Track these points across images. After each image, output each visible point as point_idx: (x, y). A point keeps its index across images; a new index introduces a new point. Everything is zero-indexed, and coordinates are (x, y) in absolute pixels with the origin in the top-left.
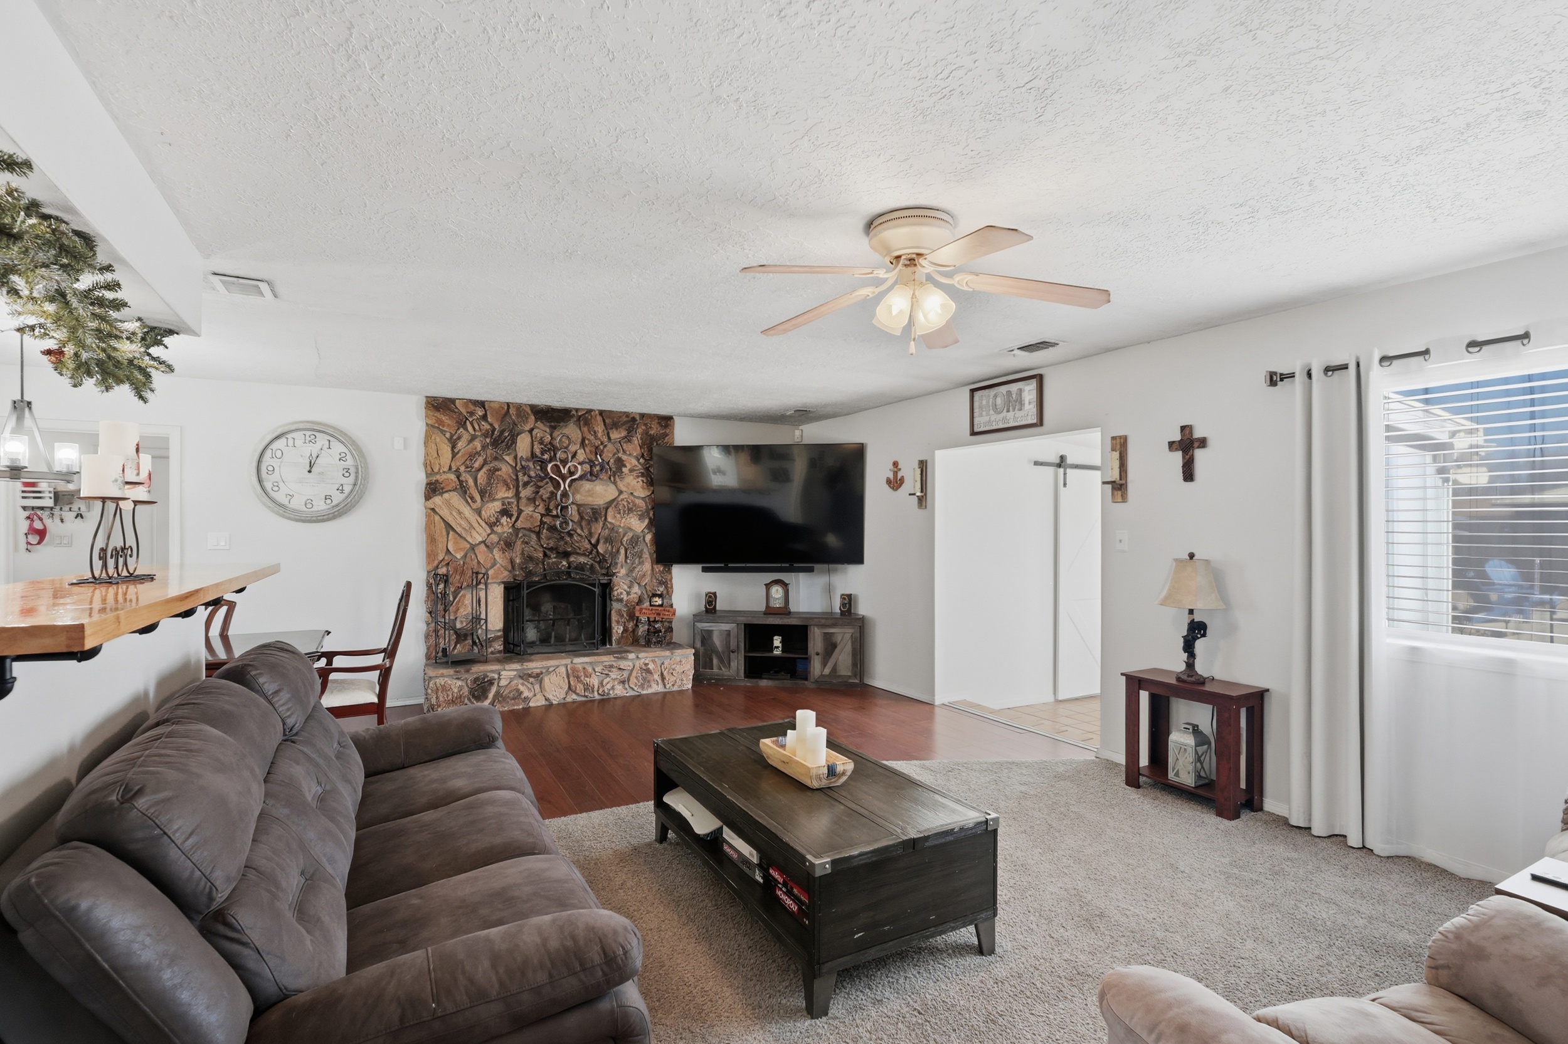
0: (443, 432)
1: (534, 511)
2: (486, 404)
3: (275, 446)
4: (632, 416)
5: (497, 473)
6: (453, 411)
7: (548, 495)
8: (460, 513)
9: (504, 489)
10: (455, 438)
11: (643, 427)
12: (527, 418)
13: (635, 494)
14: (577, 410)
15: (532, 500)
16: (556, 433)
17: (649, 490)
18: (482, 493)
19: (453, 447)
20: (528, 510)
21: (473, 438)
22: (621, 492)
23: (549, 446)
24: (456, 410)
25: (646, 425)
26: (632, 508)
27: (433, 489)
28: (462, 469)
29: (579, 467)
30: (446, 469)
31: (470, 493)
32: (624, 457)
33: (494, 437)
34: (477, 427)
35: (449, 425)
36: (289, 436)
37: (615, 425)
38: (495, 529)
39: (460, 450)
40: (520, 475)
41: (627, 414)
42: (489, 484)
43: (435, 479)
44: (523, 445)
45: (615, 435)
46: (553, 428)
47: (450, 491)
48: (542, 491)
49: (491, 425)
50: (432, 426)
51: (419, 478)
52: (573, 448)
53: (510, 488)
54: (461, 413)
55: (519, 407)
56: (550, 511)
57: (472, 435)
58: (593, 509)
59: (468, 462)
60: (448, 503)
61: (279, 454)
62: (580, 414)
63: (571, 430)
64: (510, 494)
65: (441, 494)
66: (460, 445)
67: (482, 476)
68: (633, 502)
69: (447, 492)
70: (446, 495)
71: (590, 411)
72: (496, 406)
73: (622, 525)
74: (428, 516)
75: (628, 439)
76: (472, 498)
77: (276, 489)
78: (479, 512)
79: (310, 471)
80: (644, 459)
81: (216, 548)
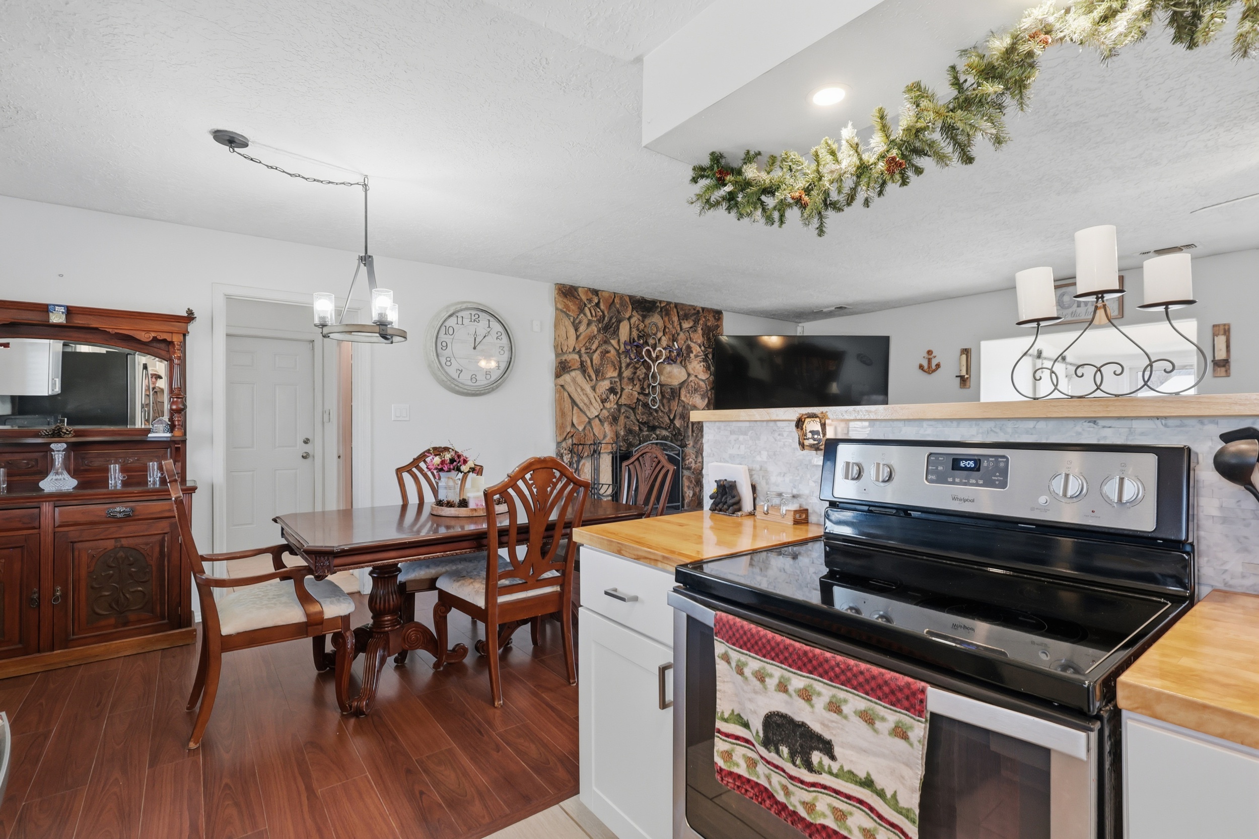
0: (568, 315)
1: (632, 390)
2: (599, 293)
3: (447, 324)
4: (697, 309)
5: (607, 355)
6: (576, 298)
7: (643, 376)
8: (582, 390)
9: (612, 369)
10: (577, 322)
11: (704, 319)
12: (627, 307)
13: (700, 377)
14: (661, 302)
15: (631, 380)
16: (647, 321)
17: (707, 373)
18: (597, 372)
19: (576, 330)
20: (628, 389)
21: (589, 324)
22: (689, 375)
23: (643, 333)
24: (578, 297)
25: (705, 317)
26: (697, 389)
27: (562, 368)
28: (583, 350)
29: (664, 351)
30: (571, 350)
31: (588, 373)
32: (692, 345)
33: (605, 322)
34: (594, 314)
35: (573, 310)
36: (460, 314)
37: (686, 317)
38: (606, 404)
39: (580, 334)
40: (623, 356)
41: (694, 308)
42: (601, 364)
43: (564, 359)
44: (624, 331)
45: (686, 325)
46: (644, 317)
47: (574, 369)
48: (639, 372)
49: (603, 312)
50: (561, 310)
51: (549, 359)
52: (660, 334)
53: (616, 369)
54: (581, 300)
55: (622, 297)
56: (645, 390)
57: (589, 320)
58: (671, 389)
59: (587, 344)
60: (574, 380)
61: (451, 331)
62: (662, 305)
63: (656, 319)
64: (615, 374)
65: (568, 372)
66: (582, 328)
67: (596, 357)
68: (698, 383)
69: (572, 370)
70: (573, 374)
71: (669, 303)
72: (606, 295)
73: (690, 403)
74: (557, 391)
75: (693, 328)
76: (590, 376)
77: (448, 363)
78: (594, 388)
79: (475, 348)
80: (704, 347)
81: (399, 419)
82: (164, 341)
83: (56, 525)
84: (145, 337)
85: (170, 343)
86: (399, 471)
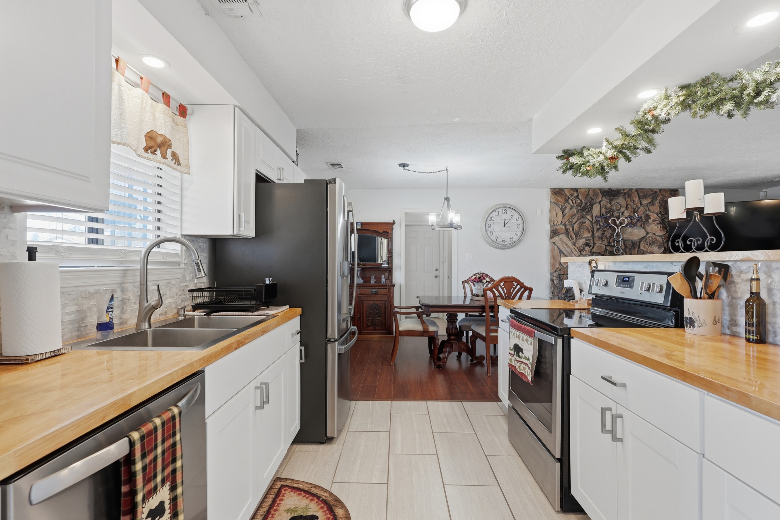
0: (558, 205)
1: (601, 244)
2: (578, 190)
3: (491, 216)
4: (655, 191)
5: (584, 224)
6: (563, 195)
7: (609, 235)
8: (566, 244)
9: (587, 232)
10: (563, 208)
11: (661, 196)
12: (598, 196)
13: (656, 234)
14: (624, 190)
15: (601, 238)
16: (613, 203)
17: (664, 231)
18: (576, 235)
19: (563, 212)
20: (598, 243)
21: (571, 209)
22: (648, 233)
23: (610, 210)
24: (564, 194)
25: (662, 195)
26: (654, 242)
27: (554, 233)
28: (567, 223)
29: (626, 220)
30: (560, 223)
31: (571, 235)
32: (650, 214)
33: (582, 206)
34: (574, 202)
35: (561, 202)
36: (497, 211)
37: (645, 197)
38: (582, 253)
39: (566, 214)
40: (595, 225)
41: (652, 190)
42: (580, 230)
43: (555, 228)
44: (596, 210)
45: (645, 202)
46: (611, 200)
47: (562, 234)
48: (606, 233)
49: (581, 200)
50: (554, 203)
51: (547, 228)
52: (622, 210)
53: (590, 232)
54: (566, 196)
55: (594, 191)
56: (611, 243)
57: (572, 206)
58: (632, 242)
59: (570, 219)
60: (561, 239)
61: (493, 219)
62: (625, 191)
63: (621, 200)
64: (589, 235)
65: (558, 235)
66: (567, 211)
67: (576, 226)
68: (655, 238)
69: (560, 234)
70: (560, 236)
71: (631, 190)
72: (584, 190)
73: (648, 251)
74: (551, 246)
75: (652, 203)
76: (571, 237)
77: (491, 234)
78: (574, 244)
79: (504, 226)
80: (661, 214)
81: (469, 260)
82: (386, 232)
83: (359, 294)
84: (381, 231)
85: (388, 233)
86: (463, 282)
